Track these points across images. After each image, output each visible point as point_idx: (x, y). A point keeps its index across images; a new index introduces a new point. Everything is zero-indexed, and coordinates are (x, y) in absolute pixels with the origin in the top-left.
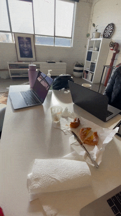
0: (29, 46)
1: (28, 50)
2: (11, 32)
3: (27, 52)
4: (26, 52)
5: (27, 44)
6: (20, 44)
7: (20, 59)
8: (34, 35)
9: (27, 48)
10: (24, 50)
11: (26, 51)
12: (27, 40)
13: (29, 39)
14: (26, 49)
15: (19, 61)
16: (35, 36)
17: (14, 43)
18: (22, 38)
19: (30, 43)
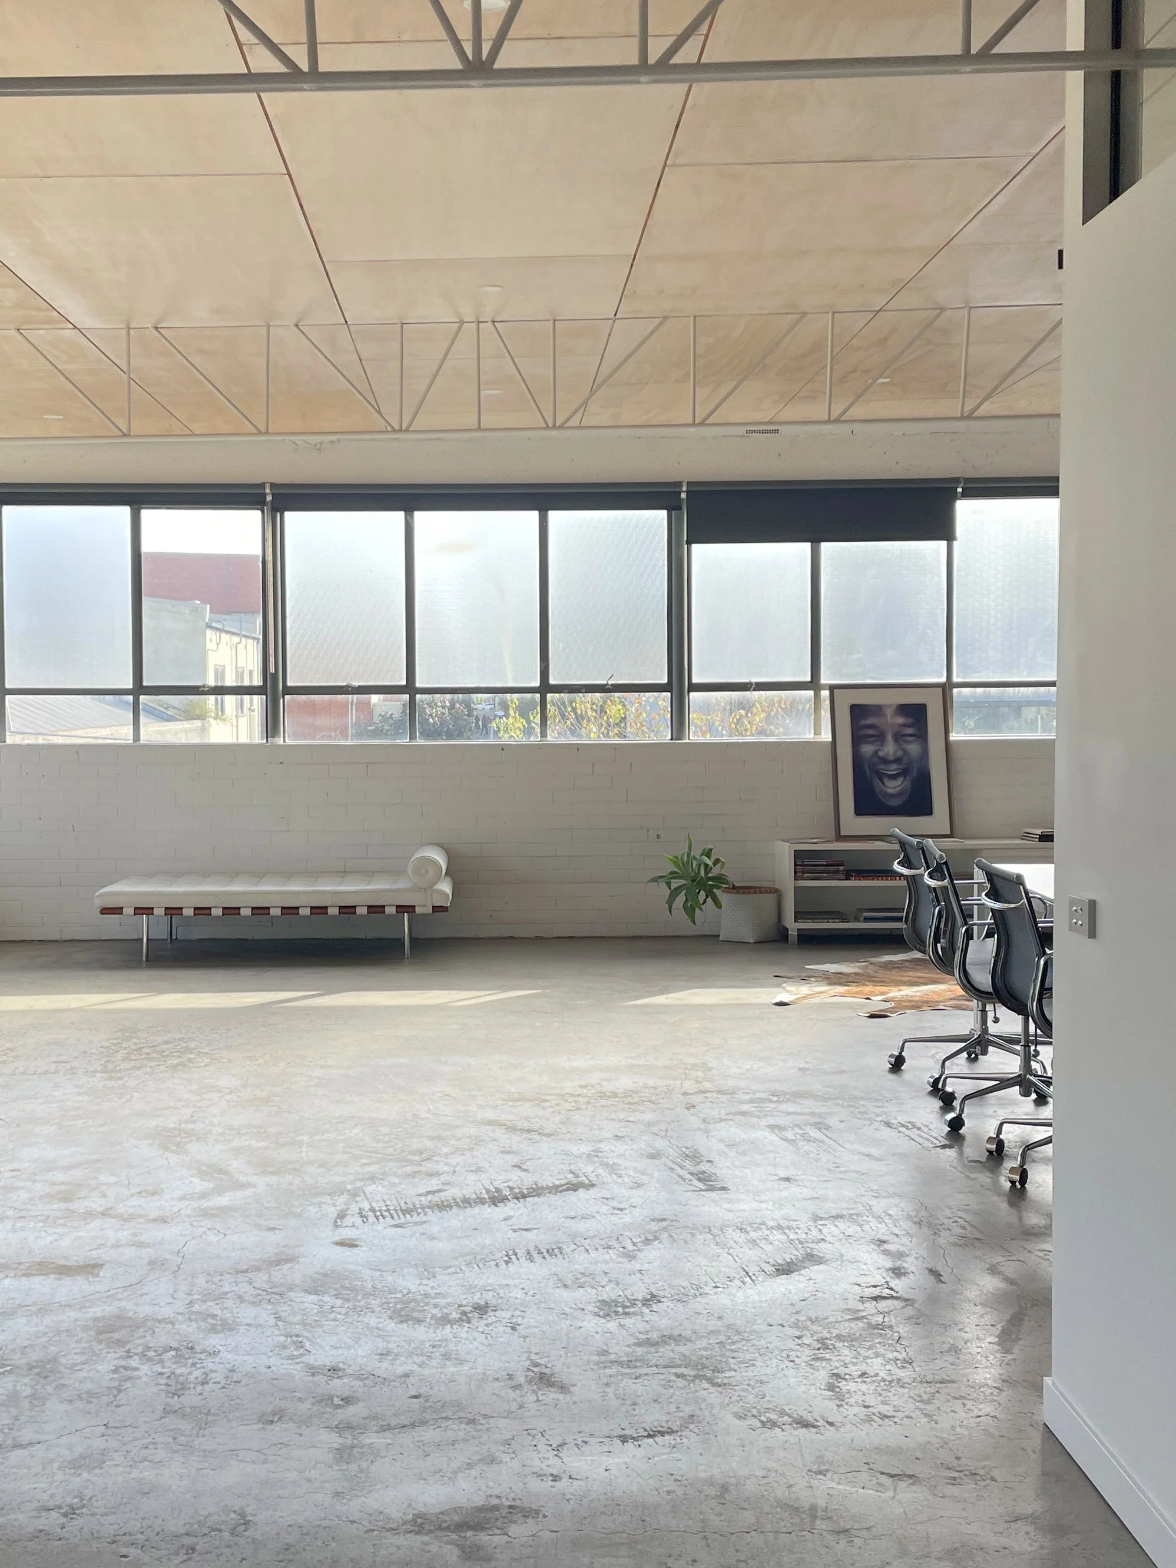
0: (913, 748)
1: (904, 773)
2: (814, 684)
3: (900, 780)
4: (893, 787)
5: (898, 737)
6: (857, 740)
7: (854, 824)
8: (946, 688)
9: (898, 760)
10: (881, 776)
11: (893, 777)
12: (900, 720)
13: (916, 714)
14: (893, 769)
15: (840, 838)
16: (955, 690)
17: (826, 736)
18: (877, 710)
19: (921, 734)
